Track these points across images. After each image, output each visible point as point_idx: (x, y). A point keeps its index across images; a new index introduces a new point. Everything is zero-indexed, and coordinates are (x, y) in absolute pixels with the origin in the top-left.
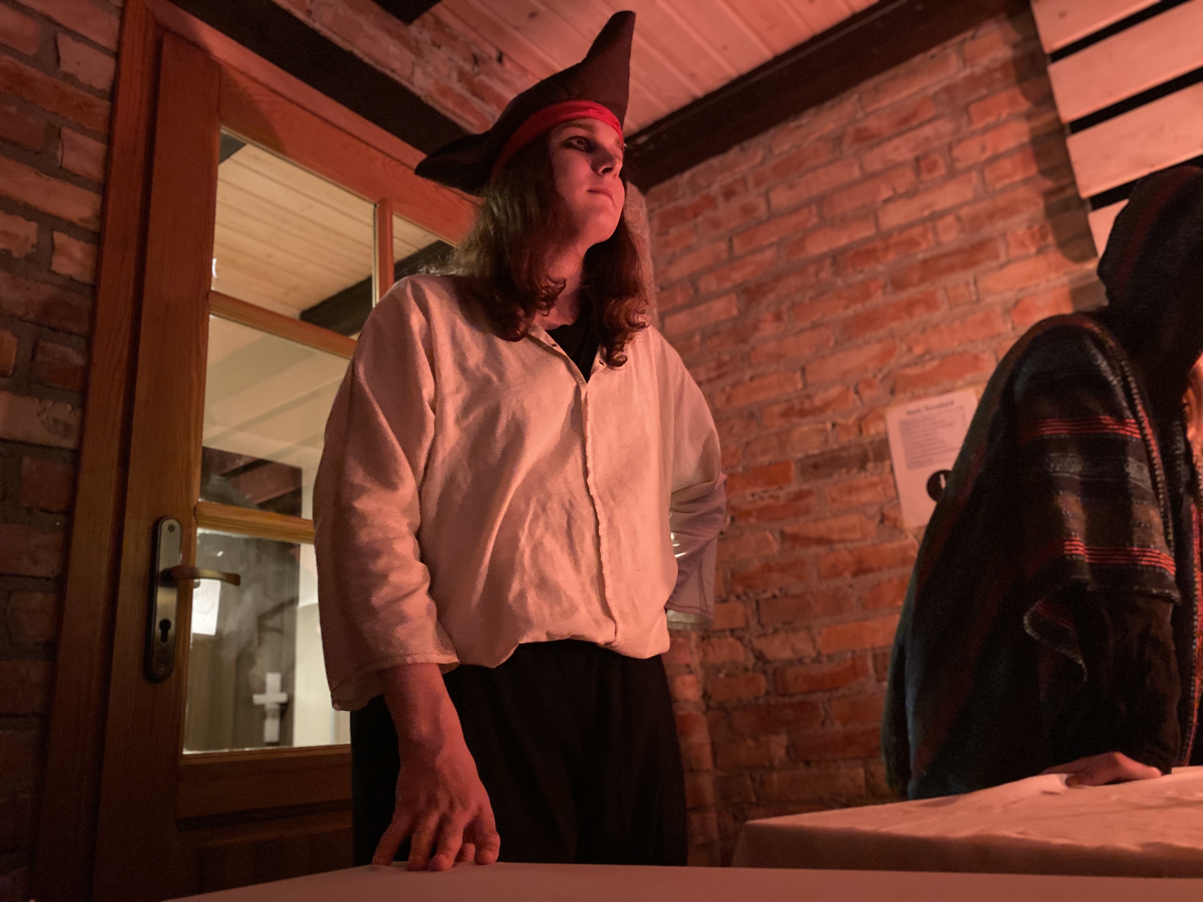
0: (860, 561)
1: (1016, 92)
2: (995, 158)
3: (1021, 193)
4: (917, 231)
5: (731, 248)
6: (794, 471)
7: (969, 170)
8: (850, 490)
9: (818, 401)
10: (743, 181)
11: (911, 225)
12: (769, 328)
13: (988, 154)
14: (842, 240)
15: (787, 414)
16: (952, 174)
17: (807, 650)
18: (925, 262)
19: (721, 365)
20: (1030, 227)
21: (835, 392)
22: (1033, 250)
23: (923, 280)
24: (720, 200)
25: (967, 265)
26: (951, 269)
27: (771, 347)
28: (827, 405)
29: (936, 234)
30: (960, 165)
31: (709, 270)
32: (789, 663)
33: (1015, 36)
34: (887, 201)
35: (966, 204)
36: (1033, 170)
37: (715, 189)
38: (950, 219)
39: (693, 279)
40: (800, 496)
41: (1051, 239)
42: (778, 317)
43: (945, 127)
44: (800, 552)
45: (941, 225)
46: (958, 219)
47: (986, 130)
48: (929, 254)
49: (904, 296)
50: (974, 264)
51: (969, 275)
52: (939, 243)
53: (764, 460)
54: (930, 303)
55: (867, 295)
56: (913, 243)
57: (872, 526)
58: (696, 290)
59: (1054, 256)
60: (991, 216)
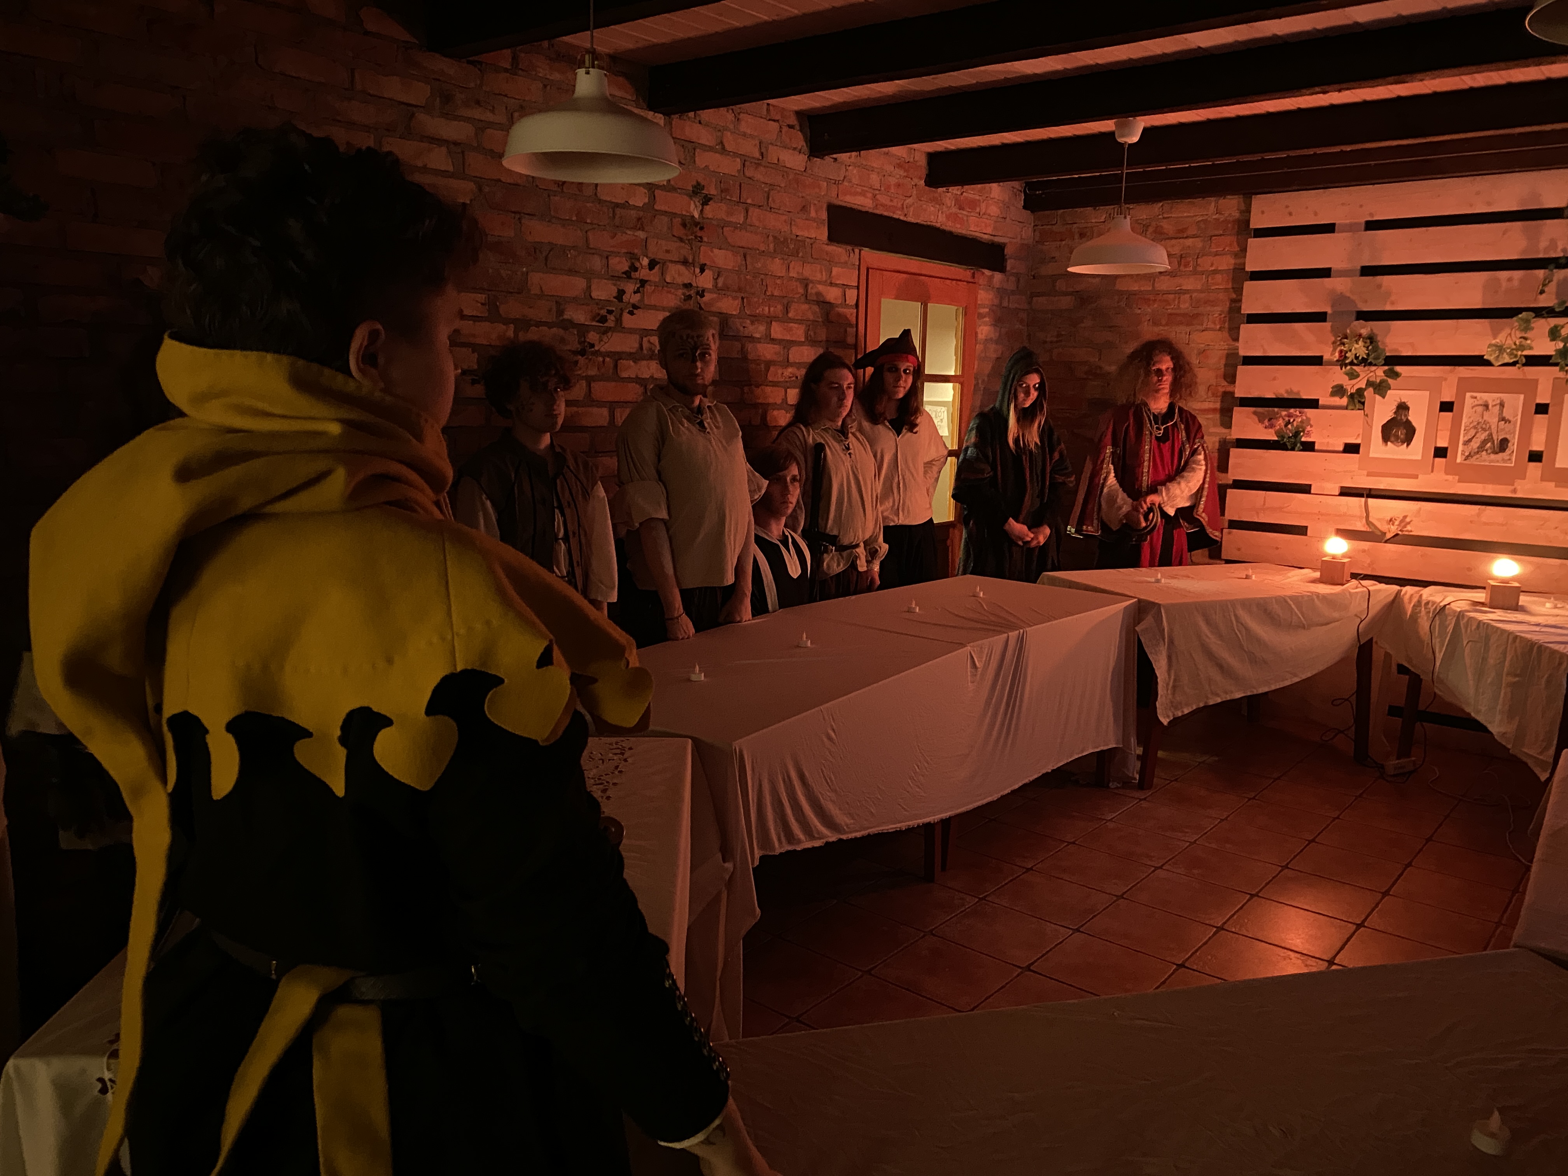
1: (1234, 238)
2: (1215, 272)
3: (1221, 296)
6: (1085, 404)
7: (1203, 273)
9: (1104, 372)
10: (1091, 229)
11: (1169, 292)
12: (1088, 323)
13: (1213, 268)
14: (1135, 287)
15: (1088, 373)
16: (1195, 272)
18: (1171, 314)
19: (1059, 335)
20: (1220, 315)
22: (1218, 327)
25: (1188, 325)
26: (1181, 323)
27: (1086, 333)
29: (1179, 303)
30: (1199, 269)
33: (1243, 207)
35: (1197, 291)
36: (1230, 286)
37: (1075, 228)
38: (1187, 296)
39: (1053, 280)
41: (1226, 325)
43: (1198, 243)
45: (1182, 297)
46: (1191, 297)
47: (1216, 254)
48: (1173, 311)
50: (1192, 325)
52: (1179, 308)
56: (1168, 302)
59: (1226, 334)
60: (1207, 302)
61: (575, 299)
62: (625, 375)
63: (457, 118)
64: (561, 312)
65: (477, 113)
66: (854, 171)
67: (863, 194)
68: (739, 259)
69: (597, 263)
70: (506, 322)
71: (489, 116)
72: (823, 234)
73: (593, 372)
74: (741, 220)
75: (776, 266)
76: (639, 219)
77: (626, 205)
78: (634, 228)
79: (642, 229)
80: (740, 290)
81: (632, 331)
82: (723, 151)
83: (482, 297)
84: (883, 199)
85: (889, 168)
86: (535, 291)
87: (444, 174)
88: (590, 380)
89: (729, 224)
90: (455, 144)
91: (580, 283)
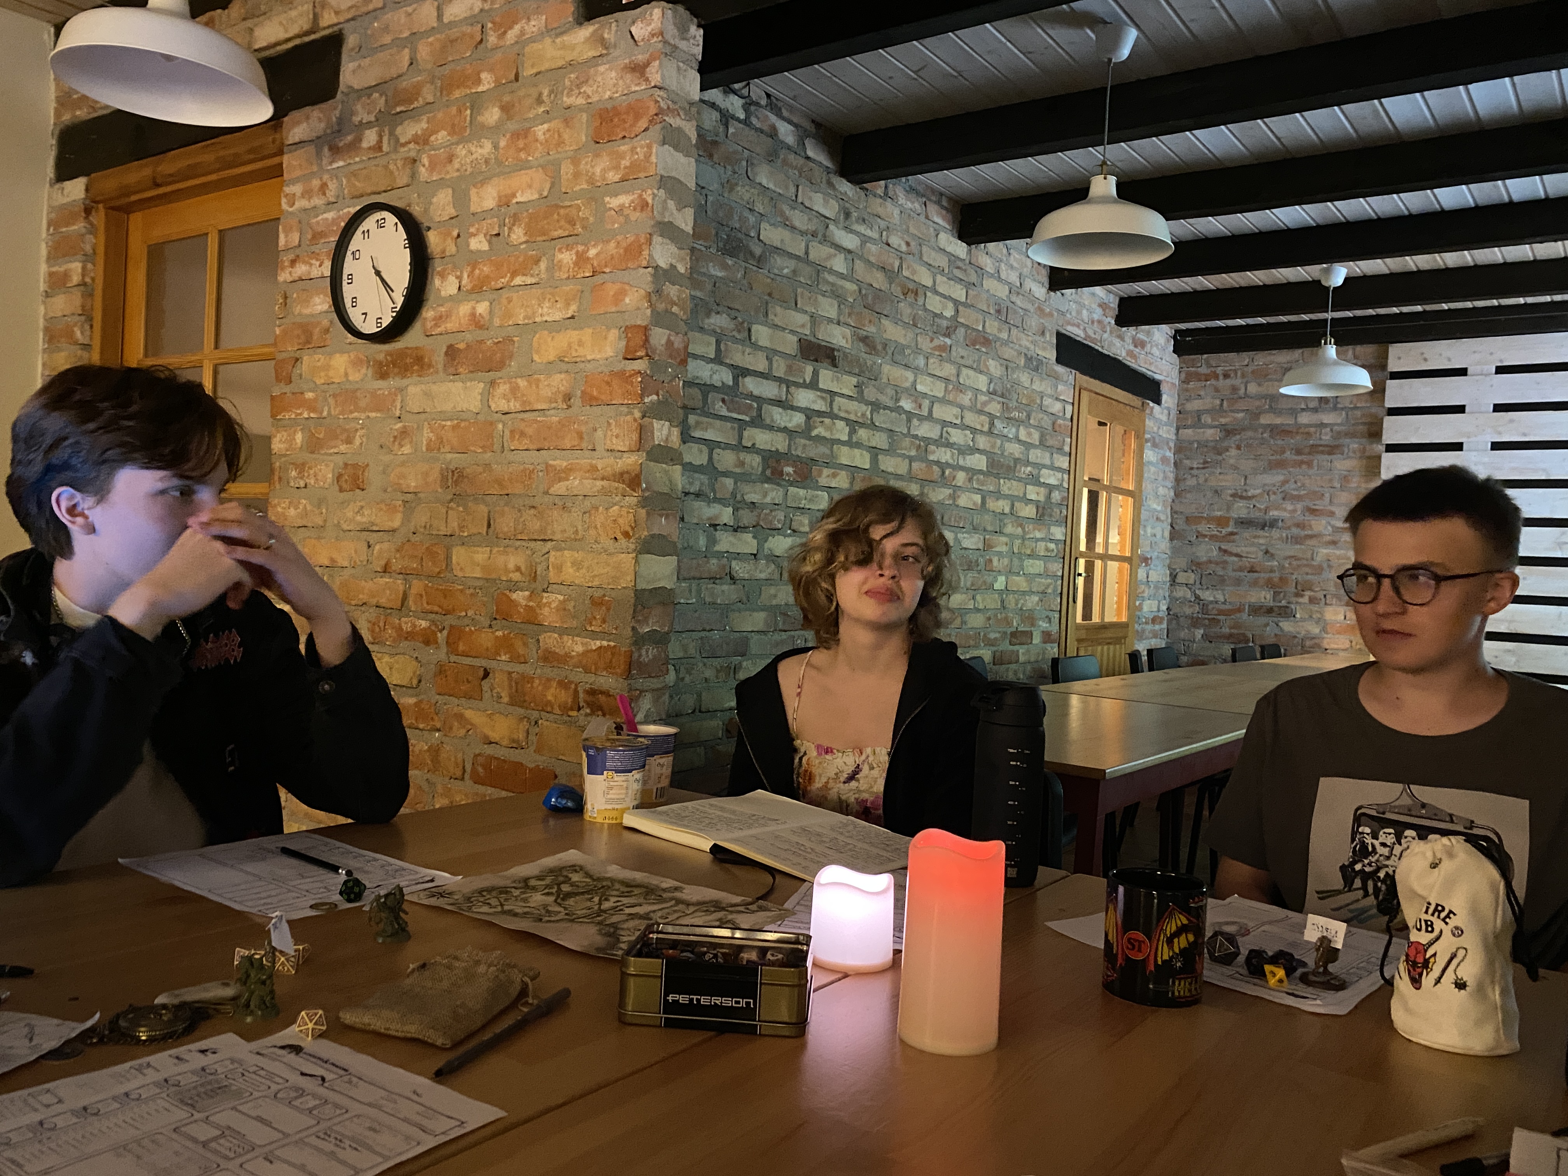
0: (1252, 567)
2: (1355, 408)
4: (1312, 430)
5: (1221, 405)
6: (1232, 523)
7: (1342, 409)
8: (1255, 537)
9: (1250, 494)
10: (1235, 371)
11: (1310, 426)
12: (1233, 452)
13: (1352, 405)
14: (1278, 421)
15: (1233, 495)
17: (1221, 598)
18: (1313, 445)
19: (1205, 462)
21: (1258, 491)
23: (1309, 454)
24: (1221, 377)
25: (1330, 453)
26: (1322, 452)
27: (1232, 461)
28: (1253, 497)
29: (1320, 435)
31: (1207, 411)
32: (1211, 602)
34: (1303, 410)
35: (1338, 424)
36: (1370, 420)
37: (1219, 370)
38: (1328, 429)
39: (1199, 414)
40: (1232, 534)
42: (1238, 448)
44: (1226, 558)
46: (1332, 430)
48: (1315, 443)
49: (1299, 458)
50: (1333, 454)
51: (1329, 458)
52: (1320, 439)
53: (1219, 513)
54: (1309, 464)
55: (1284, 452)
56: (1310, 434)
57: (1261, 554)
58: (1199, 420)
60: (1346, 434)
61: (907, 389)
62: (931, 458)
63: (852, 231)
64: (897, 400)
65: (861, 229)
66: (1074, 306)
67: (1078, 326)
68: (1004, 369)
69: (921, 362)
70: (868, 403)
71: (869, 233)
72: (1052, 355)
73: (913, 453)
74: (1006, 338)
75: (1024, 378)
76: (948, 328)
77: (940, 316)
78: (945, 335)
79: (948, 335)
80: (1002, 396)
81: (937, 421)
82: (999, 279)
83: (854, 380)
84: (1090, 332)
85: (1094, 306)
86: (885, 380)
87: (841, 276)
88: (911, 459)
89: (999, 338)
90: (849, 252)
91: (910, 375)
